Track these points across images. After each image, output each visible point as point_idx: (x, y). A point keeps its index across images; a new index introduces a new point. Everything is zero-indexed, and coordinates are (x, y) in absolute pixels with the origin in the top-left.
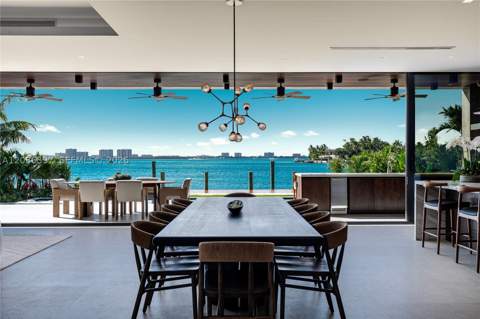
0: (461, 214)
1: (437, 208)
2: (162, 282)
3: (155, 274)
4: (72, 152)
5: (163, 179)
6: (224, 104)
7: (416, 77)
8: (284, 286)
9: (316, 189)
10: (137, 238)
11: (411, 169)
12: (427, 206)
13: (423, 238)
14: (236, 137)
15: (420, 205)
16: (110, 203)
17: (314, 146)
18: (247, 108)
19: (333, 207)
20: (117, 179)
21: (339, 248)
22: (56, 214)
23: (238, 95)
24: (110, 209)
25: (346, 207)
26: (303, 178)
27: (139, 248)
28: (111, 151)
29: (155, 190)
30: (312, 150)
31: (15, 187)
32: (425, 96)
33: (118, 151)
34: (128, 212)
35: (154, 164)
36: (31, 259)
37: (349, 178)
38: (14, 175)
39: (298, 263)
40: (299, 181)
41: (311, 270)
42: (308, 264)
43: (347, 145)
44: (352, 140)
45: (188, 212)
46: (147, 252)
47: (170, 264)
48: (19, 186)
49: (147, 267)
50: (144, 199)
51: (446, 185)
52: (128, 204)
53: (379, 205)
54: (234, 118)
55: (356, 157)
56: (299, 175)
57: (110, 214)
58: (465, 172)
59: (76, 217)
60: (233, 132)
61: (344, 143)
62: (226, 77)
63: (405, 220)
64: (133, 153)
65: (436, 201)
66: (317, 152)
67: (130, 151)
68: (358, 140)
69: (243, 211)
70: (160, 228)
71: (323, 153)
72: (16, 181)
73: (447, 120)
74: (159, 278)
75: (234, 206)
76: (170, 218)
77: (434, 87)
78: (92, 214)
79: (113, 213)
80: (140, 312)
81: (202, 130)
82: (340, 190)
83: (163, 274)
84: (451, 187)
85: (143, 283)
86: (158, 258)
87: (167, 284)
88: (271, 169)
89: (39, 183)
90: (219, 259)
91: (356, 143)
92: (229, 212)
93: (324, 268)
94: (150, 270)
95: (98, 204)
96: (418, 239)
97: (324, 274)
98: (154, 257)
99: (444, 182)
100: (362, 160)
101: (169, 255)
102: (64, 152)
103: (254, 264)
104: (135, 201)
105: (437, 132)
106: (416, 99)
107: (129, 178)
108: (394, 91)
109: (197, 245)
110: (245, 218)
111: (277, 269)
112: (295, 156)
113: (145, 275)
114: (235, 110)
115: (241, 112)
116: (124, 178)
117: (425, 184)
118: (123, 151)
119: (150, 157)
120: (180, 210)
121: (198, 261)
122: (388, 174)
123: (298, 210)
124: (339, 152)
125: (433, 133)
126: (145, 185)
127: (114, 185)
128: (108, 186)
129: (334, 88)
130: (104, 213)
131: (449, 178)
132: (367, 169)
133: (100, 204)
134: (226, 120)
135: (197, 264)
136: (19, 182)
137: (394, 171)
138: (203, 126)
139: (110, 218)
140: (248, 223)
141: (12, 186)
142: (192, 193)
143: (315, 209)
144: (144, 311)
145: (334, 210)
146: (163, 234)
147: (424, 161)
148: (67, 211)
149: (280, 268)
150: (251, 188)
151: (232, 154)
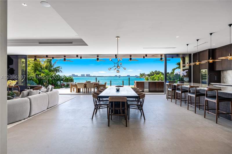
0: (177, 91)
1: (171, 90)
2: (100, 107)
3: (98, 105)
4: (74, 75)
5: (99, 82)
6: (115, 63)
7: (167, 55)
8: (129, 108)
9: (140, 85)
10: (94, 96)
11: (166, 79)
12: (169, 89)
13: (168, 98)
14: (118, 71)
15: (167, 89)
16: (85, 89)
17: (141, 73)
18: (121, 64)
19: (145, 90)
20: (87, 82)
21: (143, 99)
22: (71, 92)
23: (119, 61)
24: (85, 90)
25: (148, 90)
26: (137, 82)
27: (94, 98)
28: (84, 75)
29: (97, 85)
30: (141, 74)
31: (59, 84)
32: (170, 60)
33: (86, 75)
34: (90, 91)
35: (96, 78)
36: (66, 102)
37: (149, 82)
38: (59, 81)
39: (134, 103)
40: (136, 83)
41: (136, 104)
42: (136, 103)
43: (151, 73)
44: (152, 72)
45: (106, 90)
46: (96, 99)
47: (102, 103)
48: (60, 84)
49: (96, 103)
50: (94, 88)
51: (173, 84)
52: (90, 89)
53: (157, 89)
54: (117, 67)
55: (152, 76)
56: (136, 81)
57: (85, 92)
58: (179, 80)
59: (76, 92)
60: (117, 70)
61: (150, 72)
62: (116, 55)
63: (164, 93)
64: (90, 75)
65: (171, 88)
66: (142, 75)
67: (89, 75)
68: (154, 72)
69: (120, 90)
70: (99, 94)
71: (144, 75)
72: (59, 83)
73: (178, 66)
74: (99, 106)
75: (117, 89)
76: (101, 92)
77: (173, 57)
78: (80, 92)
79: (86, 91)
80: (94, 114)
81: (109, 70)
82: (147, 85)
83: (100, 105)
84: (174, 84)
85: (95, 107)
86: (99, 101)
87: (101, 107)
88: (129, 80)
89: (65, 83)
90: (113, 101)
91: (153, 72)
92: (116, 90)
93: (139, 104)
94: (97, 104)
95: (82, 89)
96: (167, 98)
97: (139, 105)
98: (98, 101)
99: (173, 83)
100: (154, 77)
101: (101, 101)
102: (71, 75)
103: (122, 102)
104: (92, 88)
105: (175, 69)
106: (167, 61)
107: (90, 82)
108: (161, 59)
109: (108, 98)
110: (120, 92)
111: (127, 104)
112: (136, 76)
113: (96, 105)
114: (118, 65)
115: (120, 65)
116: (89, 82)
117: (168, 83)
118: (88, 75)
119: (95, 76)
120: (104, 90)
121: (108, 102)
122: (160, 81)
123: (134, 90)
124: (148, 75)
125: (174, 70)
126: (94, 84)
127: (86, 84)
128: (85, 84)
129: (145, 58)
130: (83, 91)
131: (175, 82)
132: (155, 80)
133: (83, 89)
134: (115, 67)
135: (108, 103)
136: (60, 83)
137: (162, 80)
138: (110, 69)
139: (85, 93)
140: (121, 93)
141: (58, 84)
142: (107, 86)
143: (138, 90)
144: (95, 114)
145: (145, 91)
146: (100, 95)
147: (171, 78)
148: (74, 91)
149: (128, 104)
150: (123, 85)
151: (118, 76)
